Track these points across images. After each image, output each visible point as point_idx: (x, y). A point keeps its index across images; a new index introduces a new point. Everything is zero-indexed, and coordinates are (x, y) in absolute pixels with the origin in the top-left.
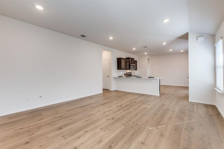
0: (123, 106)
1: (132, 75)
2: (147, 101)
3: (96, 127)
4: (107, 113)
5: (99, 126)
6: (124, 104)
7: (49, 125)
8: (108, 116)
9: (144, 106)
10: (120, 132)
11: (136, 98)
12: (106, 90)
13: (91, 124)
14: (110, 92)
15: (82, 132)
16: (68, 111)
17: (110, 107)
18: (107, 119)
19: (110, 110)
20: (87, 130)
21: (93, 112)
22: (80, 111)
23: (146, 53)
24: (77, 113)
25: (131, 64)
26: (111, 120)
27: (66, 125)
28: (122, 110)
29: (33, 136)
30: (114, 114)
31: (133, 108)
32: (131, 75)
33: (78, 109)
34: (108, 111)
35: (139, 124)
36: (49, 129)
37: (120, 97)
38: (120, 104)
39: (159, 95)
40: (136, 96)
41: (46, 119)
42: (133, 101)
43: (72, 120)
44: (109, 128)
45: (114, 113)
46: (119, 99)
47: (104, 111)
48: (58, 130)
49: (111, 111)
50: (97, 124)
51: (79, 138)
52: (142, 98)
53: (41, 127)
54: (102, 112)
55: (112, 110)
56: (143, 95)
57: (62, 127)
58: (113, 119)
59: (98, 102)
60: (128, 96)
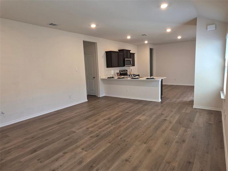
0: (112, 118)
1: (128, 73)
2: (144, 111)
3: (77, 147)
4: (90, 129)
5: (81, 145)
6: (113, 116)
7: (19, 148)
8: (92, 132)
9: (138, 118)
10: (104, 151)
11: (131, 107)
12: (92, 97)
13: (71, 144)
14: (98, 99)
15: (61, 154)
16: (41, 129)
17: (96, 121)
18: (90, 136)
19: (95, 125)
20: (66, 150)
21: (73, 129)
22: (57, 128)
23: (146, 42)
24: (53, 131)
25: (126, 59)
26: (95, 138)
27: (40, 148)
28: (110, 125)
29: (3, 162)
30: (100, 130)
31: (123, 121)
32: (126, 74)
33: (55, 127)
34: (93, 127)
35: (127, 140)
36: (21, 153)
37: (109, 106)
38: (108, 116)
39: (160, 100)
40: (130, 104)
41: (15, 142)
42: (126, 111)
43: (47, 141)
44: (92, 148)
45: (100, 129)
46: (108, 109)
47: (88, 126)
48: (32, 153)
49: (96, 126)
50: (78, 144)
51: (57, 160)
52: (138, 106)
53: (10, 151)
54: (84, 128)
55: (97, 124)
56: (140, 102)
57: (37, 149)
58: (97, 136)
59: (80, 115)
60: (120, 104)
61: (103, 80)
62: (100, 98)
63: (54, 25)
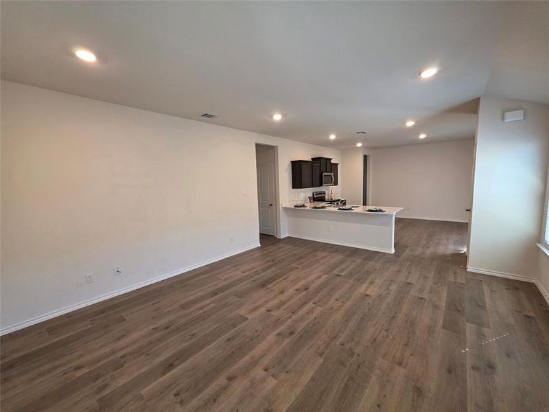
0: (312, 288)
1: (326, 197)
2: (369, 273)
3: (254, 363)
4: (275, 314)
5: (261, 358)
6: (312, 282)
7: (141, 355)
8: (278, 322)
9: (362, 289)
10: (313, 379)
11: (341, 262)
12: (267, 238)
13: (241, 351)
14: (277, 242)
15: (221, 380)
16: (184, 307)
17: (282, 292)
18: (276, 332)
19: (282, 304)
20: (231, 371)
21: (242, 312)
22: (211, 306)
23: (359, 145)
24: (204, 312)
26: (288, 338)
27: (181, 356)
28: (310, 305)
29: (106, 394)
30: (294, 317)
31: (337, 295)
33: (207, 302)
34: (278, 307)
35: (356, 352)
36: (143, 370)
37: (301, 258)
38: (303, 282)
39: (393, 251)
40: (339, 257)
41: (135, 335)
42: (335, 272)
43: (194, 340)
44: (285, 367)
45: (293, 313)
46: (300, 264)
47: (269, 305)
48: (164, 373)
49: (284, 307)
50: (256, 352)
51: (215, 401)
52: (354, 261)
53: (125, 362)
54: (263, 310)
55: (285, 303)
56: (355, 252)
57: (173, 361)
58: (291, 333)
59: (251, 277)
60: (320, 254)
61: (286, 209)
62: (280, 240)
63: (210, 116)
